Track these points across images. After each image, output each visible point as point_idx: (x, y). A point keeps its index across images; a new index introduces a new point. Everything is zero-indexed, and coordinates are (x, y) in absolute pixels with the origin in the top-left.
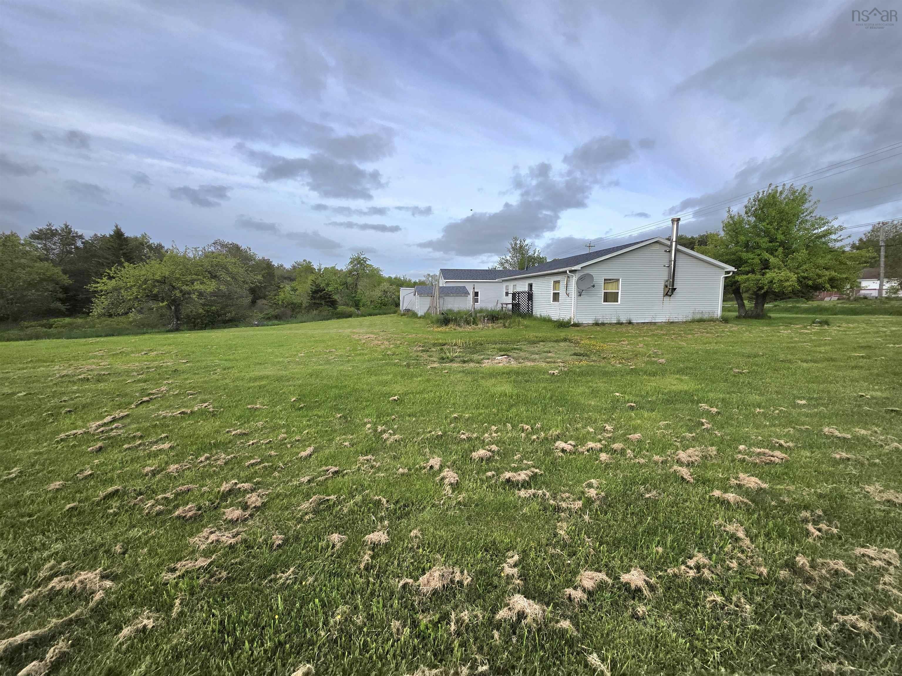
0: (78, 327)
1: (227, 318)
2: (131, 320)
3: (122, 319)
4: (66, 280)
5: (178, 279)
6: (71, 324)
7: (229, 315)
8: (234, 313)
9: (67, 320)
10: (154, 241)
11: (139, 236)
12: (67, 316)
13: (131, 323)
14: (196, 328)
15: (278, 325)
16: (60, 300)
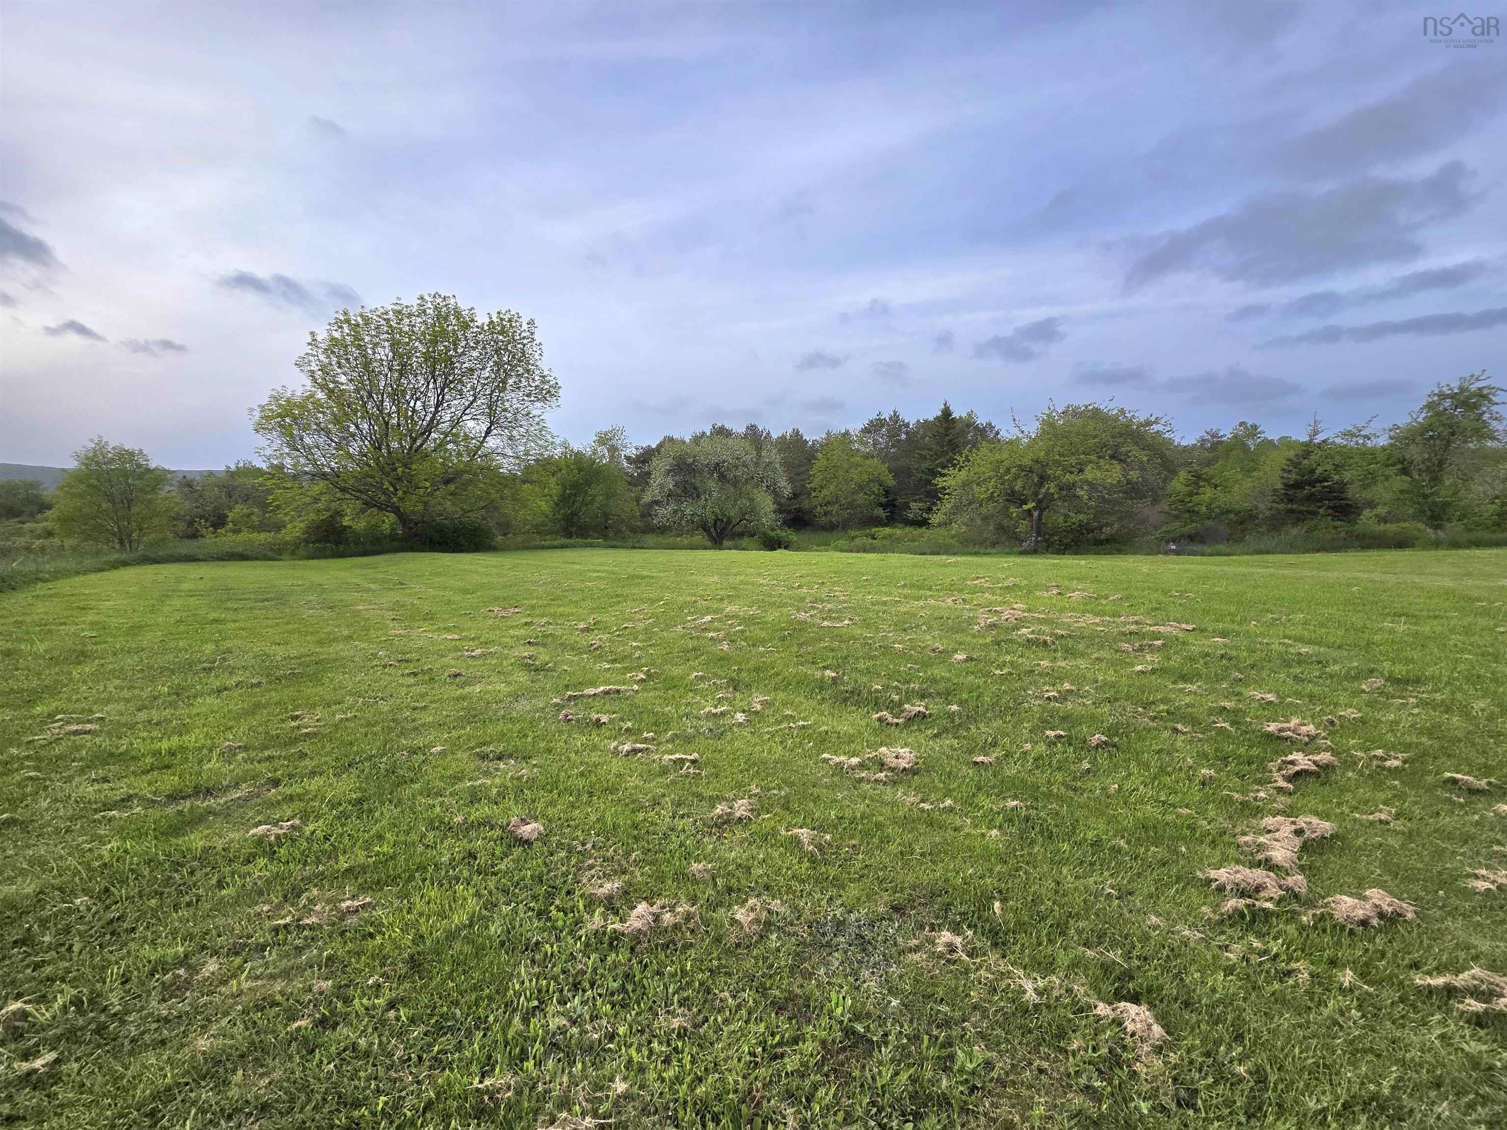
0: (898, 540)
1: (1103, 536)
2: (953, 532)
3: (942, 531)
4: (890, 481)
5: (1058, 463)
6: (890, 536)
7: (1107, 530)
8: (1116, 526)
9: (887, 530)
10: (981, 420)
11: (964, 415)
12: (886, 525)
13: (953, 537)
14: (1050, 550)
15: (1229, 555)
16: (881, 505)
